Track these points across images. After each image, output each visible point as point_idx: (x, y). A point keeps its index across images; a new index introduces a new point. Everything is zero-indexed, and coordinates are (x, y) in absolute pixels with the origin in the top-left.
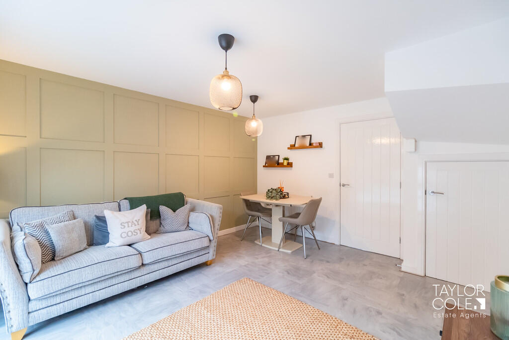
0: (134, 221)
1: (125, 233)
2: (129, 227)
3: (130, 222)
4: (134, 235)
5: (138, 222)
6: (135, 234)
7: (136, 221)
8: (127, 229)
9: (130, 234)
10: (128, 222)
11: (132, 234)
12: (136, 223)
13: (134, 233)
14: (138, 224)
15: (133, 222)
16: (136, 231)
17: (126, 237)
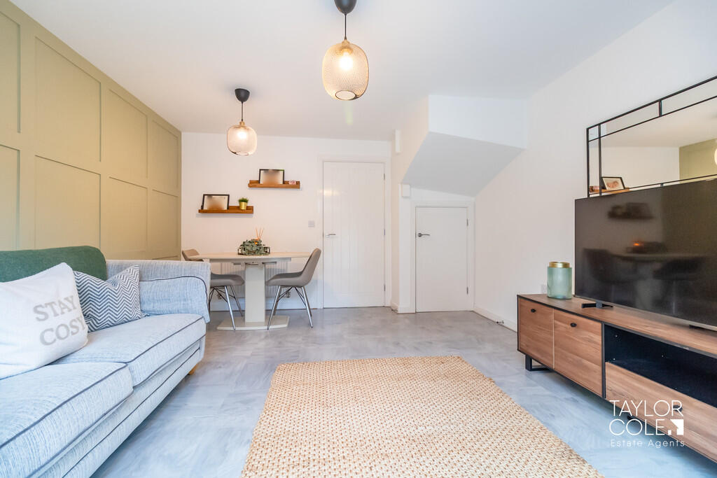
0: (62, 300)
1: (51, 330)
2: (56, 315)
3: (53, 303)
4: (73, 334)
5: (72, 302)
6: (74, 330)
7: (66, 299)
8: (53, 322)
9: (63, 332)
10: (51, 304)
11: (68, 330)
12: (70, 306)
13: (71, 329)
14: (75, 308)
15: (60, 303)
16: (74, 323)
17: (55, 340)
